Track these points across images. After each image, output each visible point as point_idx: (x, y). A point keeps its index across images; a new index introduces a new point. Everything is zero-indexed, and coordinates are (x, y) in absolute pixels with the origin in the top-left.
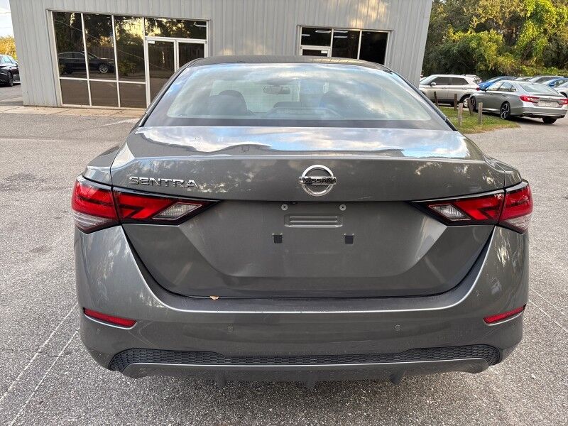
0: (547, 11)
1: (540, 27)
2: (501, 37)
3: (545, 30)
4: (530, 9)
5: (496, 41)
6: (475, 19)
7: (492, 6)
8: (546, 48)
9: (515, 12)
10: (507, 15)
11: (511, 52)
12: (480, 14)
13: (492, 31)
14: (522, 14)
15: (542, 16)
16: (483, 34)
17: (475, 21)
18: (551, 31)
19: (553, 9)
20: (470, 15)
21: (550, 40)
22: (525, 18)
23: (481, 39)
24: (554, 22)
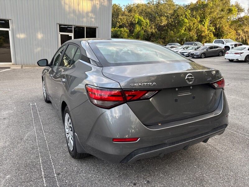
0: (142, 21)
1: (141, 27)
2: (128, 30)
3: (143, 28)
4: (137, 20)
5: (127, 32)
6: (118, 23)
7: (123, 18)
8: (144, 35)
9: (131, 21)
10: (129, 22)
11: (132, 36)
12: (120, 22)
13: (125, 28)
14: (134, 22)
15: (141, 23)
16: (122, 29)
17: (118, 25)
18: (145, 29)
19: (144, 21)
20: (116, 22)
21: (145, 32)
22: (135, 24)
23: (121, 31)
24: (145, 25)
